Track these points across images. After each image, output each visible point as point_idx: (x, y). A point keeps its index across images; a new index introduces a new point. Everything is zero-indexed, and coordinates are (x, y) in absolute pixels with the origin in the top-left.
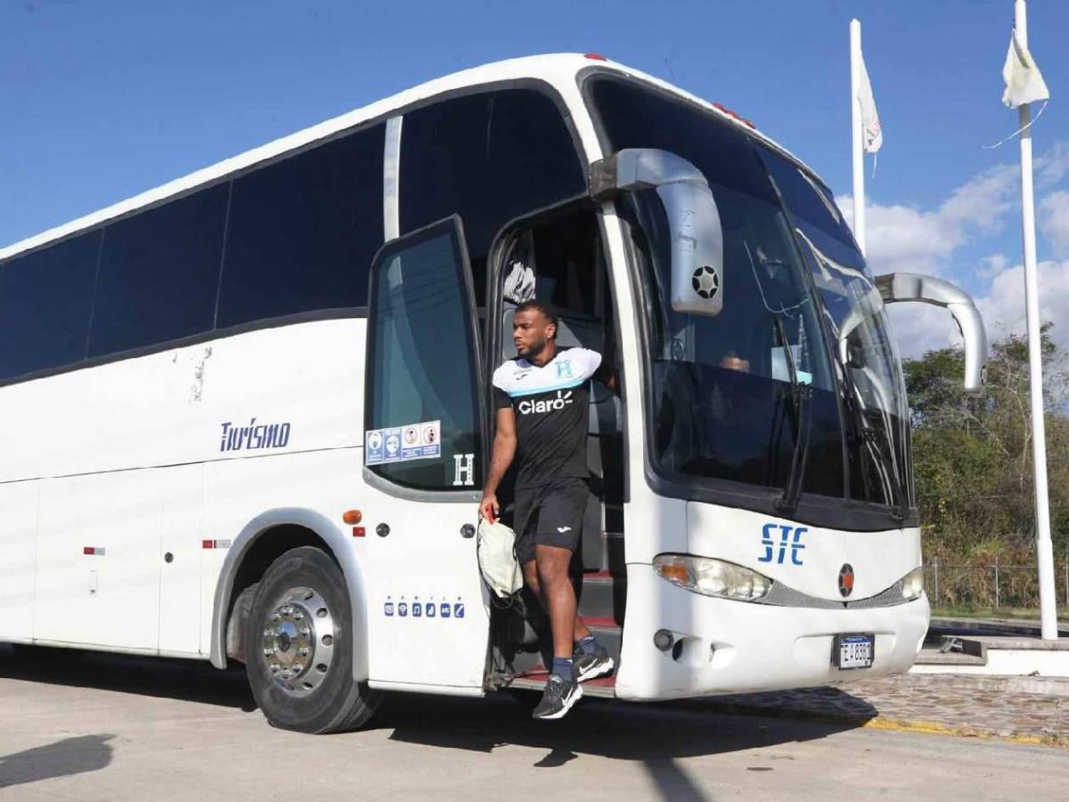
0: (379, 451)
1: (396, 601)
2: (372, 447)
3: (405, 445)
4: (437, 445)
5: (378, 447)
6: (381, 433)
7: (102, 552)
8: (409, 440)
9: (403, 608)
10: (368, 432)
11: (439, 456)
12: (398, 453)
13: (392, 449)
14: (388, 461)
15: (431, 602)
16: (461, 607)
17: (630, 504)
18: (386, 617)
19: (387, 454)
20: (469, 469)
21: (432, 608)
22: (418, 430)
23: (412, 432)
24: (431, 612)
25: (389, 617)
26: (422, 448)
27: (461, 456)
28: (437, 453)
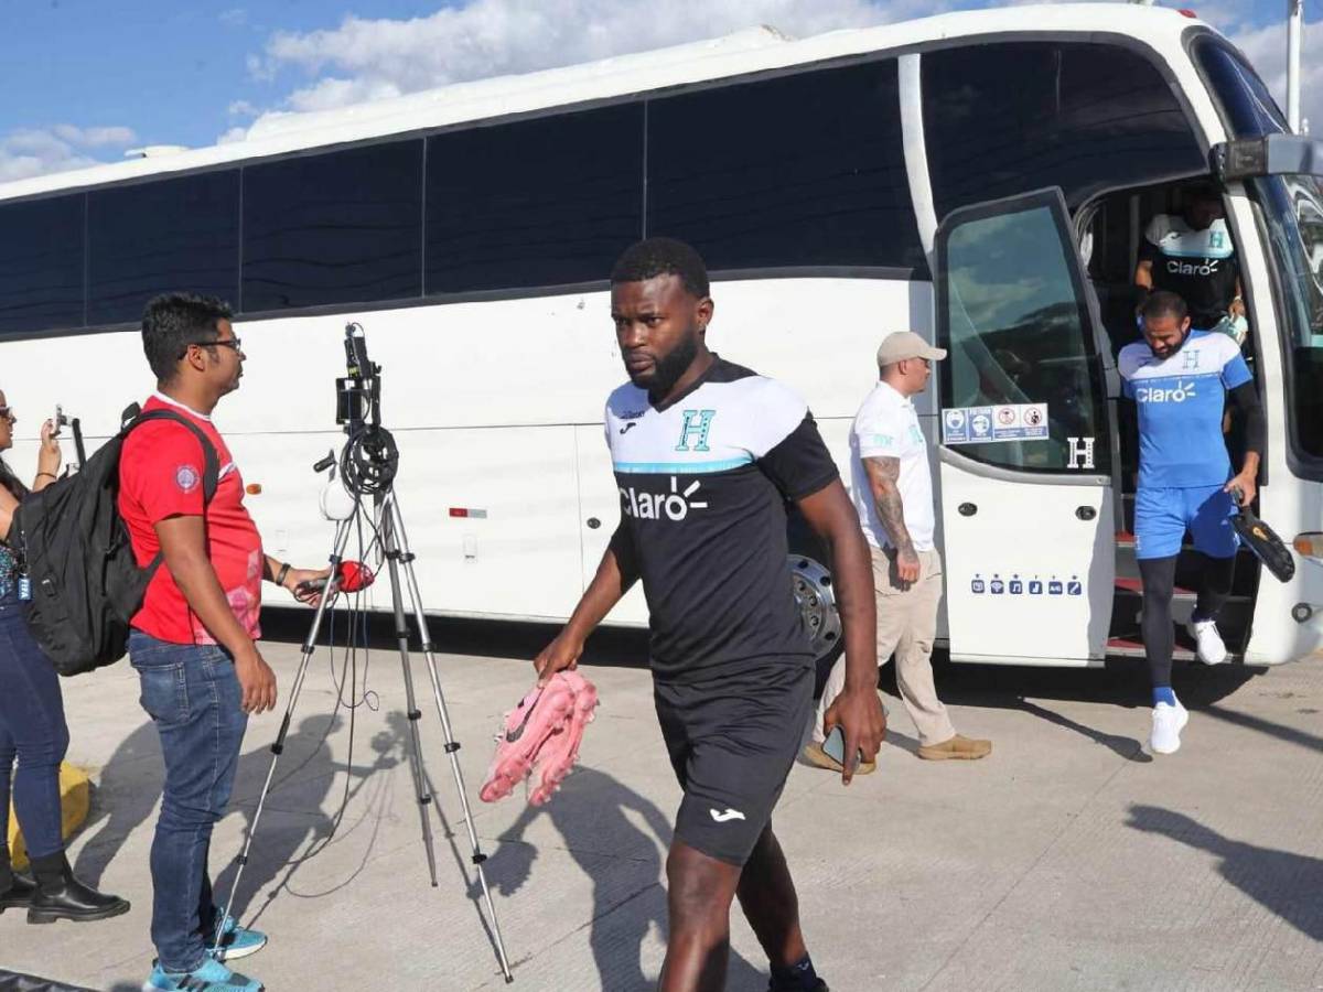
0: (962, 430)
1: (987, 579)
2: (950, 424)
3: (997, 425)
4: (1044, 428)
5: (960, 425)
6: (963, 412)
7: (481, 514)
8: (1004, 420)
9: (997, 587)
10: (944, 411)
11: (1047, 438)
12: (989, 433)
13: (979, 429)
14: (975, 440)
15: (1034, 580)
16: (1077, 586)
17: (1267, 487)
18: (973, 594)
19: (973, 434)
20: (1088, 452)
21: (1037, 586)
22: (1016, 412)
23: (1007, 413)
24: (1036, 589)
25: (978, 595)
26: (1022, 429)
27: (1077, 439)
28: (1044, 434)
